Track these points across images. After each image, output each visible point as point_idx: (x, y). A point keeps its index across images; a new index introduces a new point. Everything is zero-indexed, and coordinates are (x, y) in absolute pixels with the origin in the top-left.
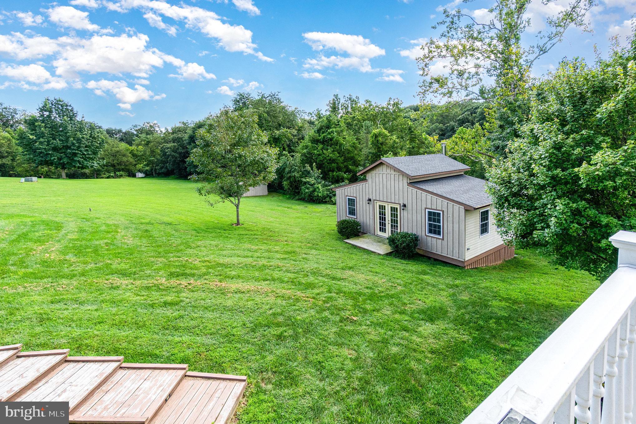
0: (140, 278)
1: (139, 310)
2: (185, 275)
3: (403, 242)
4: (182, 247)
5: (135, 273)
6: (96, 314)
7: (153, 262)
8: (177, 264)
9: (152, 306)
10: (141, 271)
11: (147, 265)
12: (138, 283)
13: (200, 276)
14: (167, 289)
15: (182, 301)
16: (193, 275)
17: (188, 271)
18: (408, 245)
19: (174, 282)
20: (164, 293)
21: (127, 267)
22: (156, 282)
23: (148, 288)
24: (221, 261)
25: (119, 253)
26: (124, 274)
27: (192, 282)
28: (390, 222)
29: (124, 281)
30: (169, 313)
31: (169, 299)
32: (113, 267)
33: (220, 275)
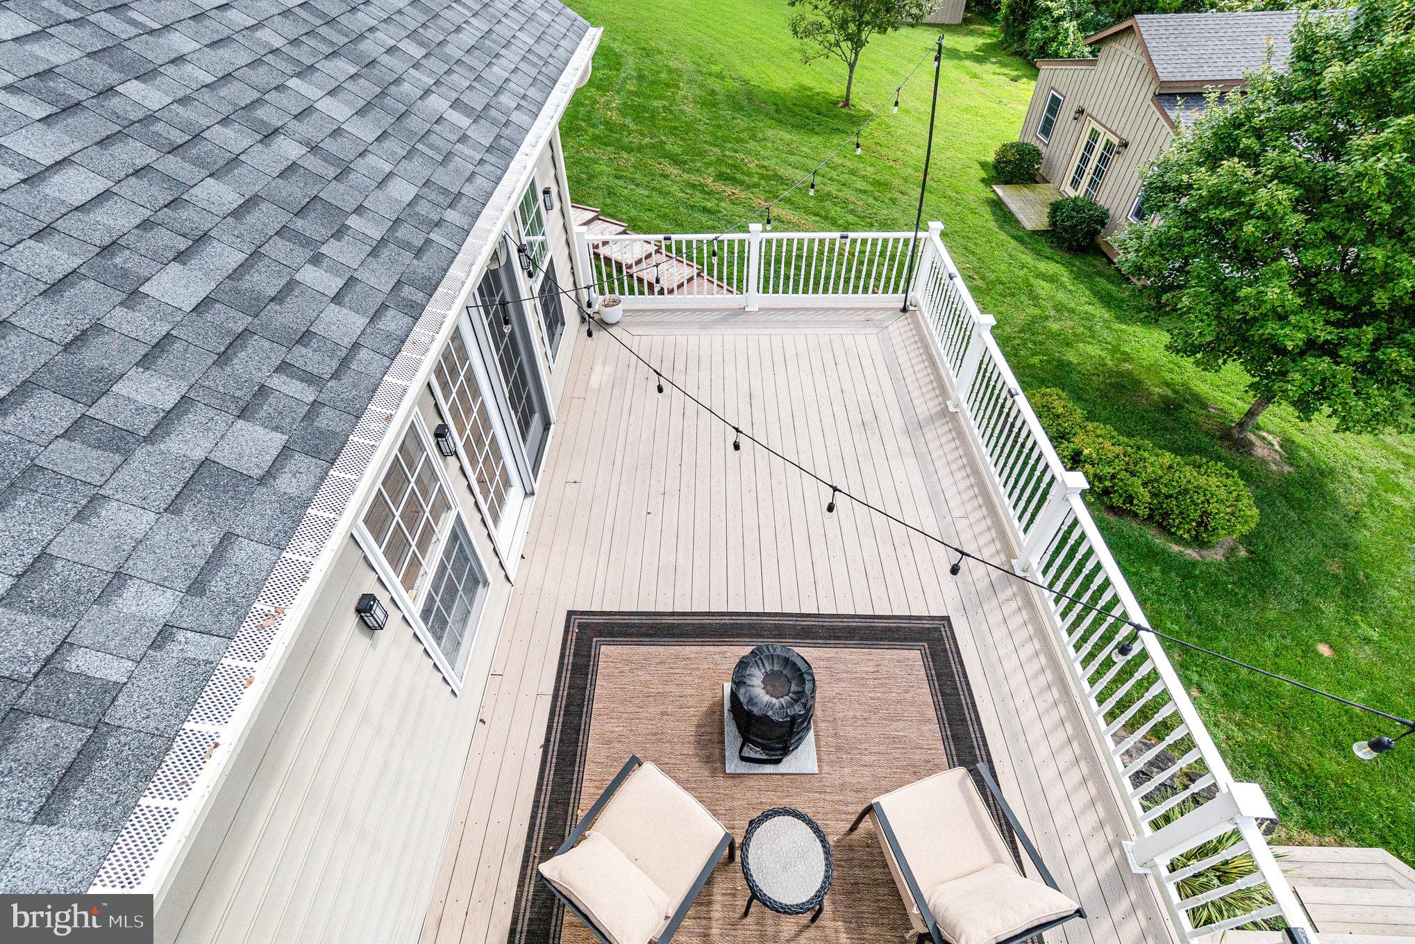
0: (689, 171)
1: (681, 209)
2: (732, 180)
3: (1070, 218)
4: (745, 135)
5: (685, 163)
6: (648, 201)
7: (705, 152)
8: (730, 162)
9: (692, 207)
10: (691, 161)
11: (699, 154)
12: (686, 176)
13: (749, 187)
14: (710, 193)
15: (719, 212)
16: (741, 183)
17: (738, 176)
18: (1073, 227)
19: (719, 186)
20: (707, 197)
21: (680, 151)
22: (702, 180)
23: (694, 186)
24: (781, 172)
25: (676, 128)
26: (675, 160)
27: (736, 191)
28: (1092, 172)
29: (674, 171)
30: (704, 220)
31: (709, 205)
32: (668, 147)
33: (770, 192)
